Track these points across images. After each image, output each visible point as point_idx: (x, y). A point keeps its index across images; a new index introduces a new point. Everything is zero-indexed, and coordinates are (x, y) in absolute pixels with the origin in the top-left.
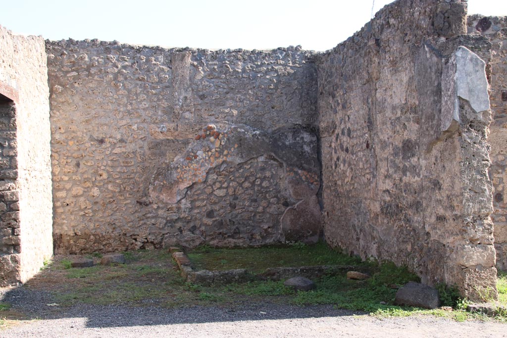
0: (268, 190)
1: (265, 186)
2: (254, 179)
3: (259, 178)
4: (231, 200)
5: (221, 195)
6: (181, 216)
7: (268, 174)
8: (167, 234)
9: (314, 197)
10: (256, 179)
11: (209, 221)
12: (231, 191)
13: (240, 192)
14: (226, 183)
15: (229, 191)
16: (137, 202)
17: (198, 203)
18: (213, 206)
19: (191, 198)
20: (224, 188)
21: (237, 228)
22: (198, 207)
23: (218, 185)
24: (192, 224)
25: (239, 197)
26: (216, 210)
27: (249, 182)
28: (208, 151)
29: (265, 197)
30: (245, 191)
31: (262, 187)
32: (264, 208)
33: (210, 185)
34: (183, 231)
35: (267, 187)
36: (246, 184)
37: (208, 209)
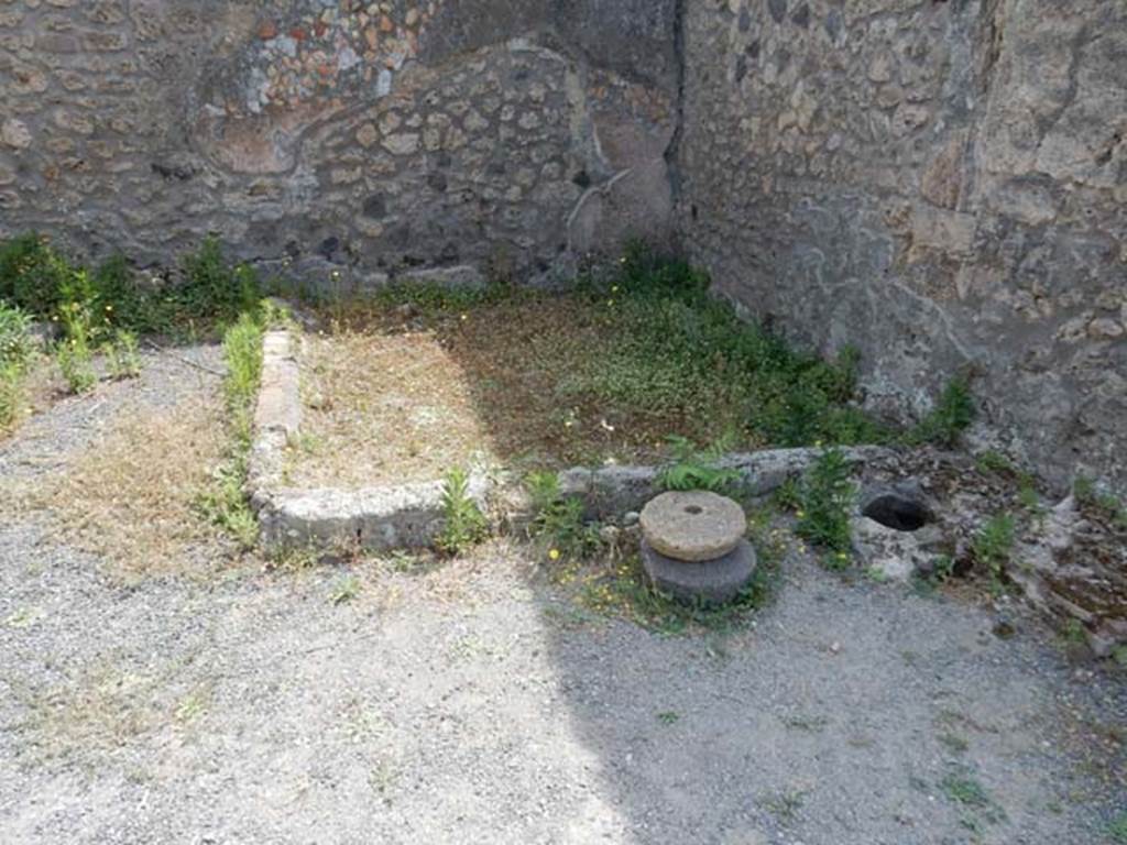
0: (536, 138)
1: (529, 127)
2: (498, 105)
3: (511, 102)
4: (434, 167)
5: (403, 150)
6: (292, 212)
7: (537, 92)
8: (255, 260)
9: (658, 160)
10: (503, 103)
11: (372, 226)
12: (431, 140)
13: (457, 144)
14: (416, 116)
15: (425, 139)
16: (155, 167)
17: (339, 175)
18: (383, 183)
19: (316, 158)
20: (411, 130)
21: (450, 245)
22: (342, 185)
23: (393, 120)
24: (325, 235)
25: (454, 157)
26: (392, 196)
27: (484, 114)
28: (357, 11)
29: (529, 159)
30: (470, 141)
31: (522, 131)
32: (525, 190)
33: (372, 121)
34: (302, 254)
35: (533, 131)
36: (475, 121)
37: (368, 191)
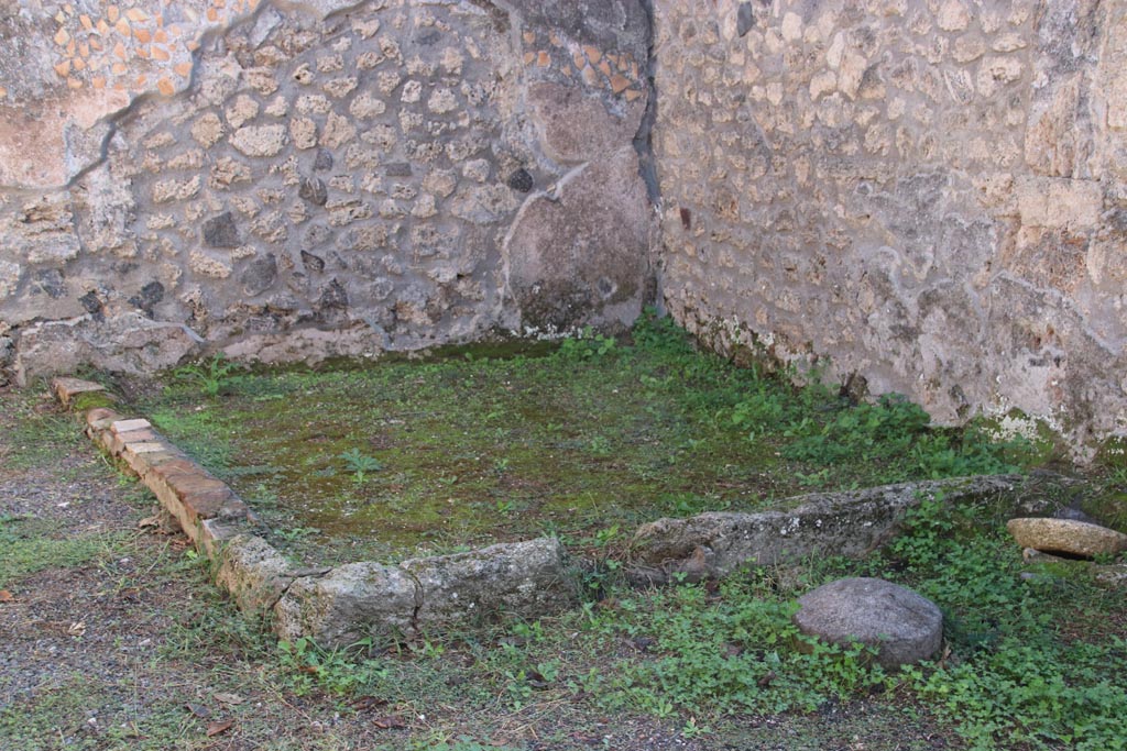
0: (453, 126)
1: (442, 110)
2: (396, 82)
3: (416, 76)
4: (307, 170)
5: (262, 149)
6: (93, 246)
7: (450, 59)
8: (31, 323)
9: (625, 151)
10: (405, 79)
11: (219, 263)
12: (302, 133)
13: (339, 137)
14: (279, 99)
15: (294, 132)
17: (164, 188)
18: (232, 198)
19: (131, 163)
20: (272, 120)
21: (335, 285)
22: (168, 203)
23: (246, 106)
24: (142, 278)
25: (337, 157)
26: (245, 216)
27: (377, 95)
29: (443, 154)
30: (360, 132)
31: (430, 115)
32: (440, 201)
33: (216, 108)
34: (107, 309)
35: (449, 115)
36: (366, 104)
37: (210, 211)
